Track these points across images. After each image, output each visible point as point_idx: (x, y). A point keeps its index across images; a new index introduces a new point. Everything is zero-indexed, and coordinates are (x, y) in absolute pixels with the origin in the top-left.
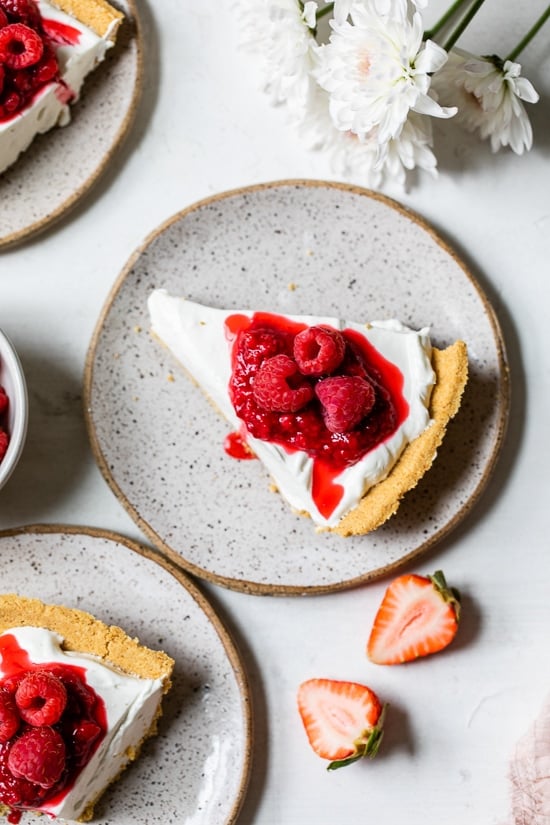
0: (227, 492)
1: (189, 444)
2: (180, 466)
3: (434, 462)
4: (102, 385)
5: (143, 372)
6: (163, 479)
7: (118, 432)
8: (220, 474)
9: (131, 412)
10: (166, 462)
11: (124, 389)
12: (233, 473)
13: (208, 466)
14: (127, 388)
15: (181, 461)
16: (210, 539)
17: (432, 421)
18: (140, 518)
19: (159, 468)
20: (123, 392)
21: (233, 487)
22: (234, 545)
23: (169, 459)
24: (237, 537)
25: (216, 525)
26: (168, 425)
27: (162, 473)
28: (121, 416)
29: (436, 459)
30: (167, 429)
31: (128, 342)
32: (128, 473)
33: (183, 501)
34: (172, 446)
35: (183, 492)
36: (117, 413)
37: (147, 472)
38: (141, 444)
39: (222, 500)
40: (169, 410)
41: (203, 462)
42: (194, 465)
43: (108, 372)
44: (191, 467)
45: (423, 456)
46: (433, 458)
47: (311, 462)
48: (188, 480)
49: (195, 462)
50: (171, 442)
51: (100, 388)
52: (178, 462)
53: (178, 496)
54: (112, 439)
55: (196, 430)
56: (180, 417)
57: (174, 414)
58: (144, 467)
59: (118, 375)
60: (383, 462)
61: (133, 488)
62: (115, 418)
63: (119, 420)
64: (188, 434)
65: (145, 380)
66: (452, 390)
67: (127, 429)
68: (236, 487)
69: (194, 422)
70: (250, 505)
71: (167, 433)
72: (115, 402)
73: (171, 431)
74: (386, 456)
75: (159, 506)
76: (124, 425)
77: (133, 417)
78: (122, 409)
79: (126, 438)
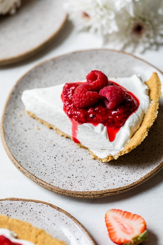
0: (73, 164)
1: (52, 150)
2: (50, 158)
3: (157, 115)
4: (9, 134)
5: (26, 129)
6: (43, 165)
7: (20, 151)
8: (68, 158)
9: (24, 143)
10: (44, 158)
11: (19, 136)
12: (74, 156)
13: (62, 156)
14: (20, 135)
15: (50, 157)
16: (70, 182)
17: (152, 102)
18: (37, 178)
19: (41, 161)
20: (19, 137)
21: (75, 161)
22: (81, 182)
23: (44, 157)
24: (82, 179)
25: (71, 177)
26: (41, 145)
27: (43, 163)
28: (19, 145)
29: (158, 113)
30: (41, 147)
31: (17, 119)
32: (28, 164)
33: (54, 171)
34: (45, 152)
35: (54, 168)
36: (18, 144)
37: (36, 163)
38: (31, 154)
39: (71, 167)
40: (40, 139)
41: (59, 155)
42: (56, 157)
43: (11, 130)
44: (55, 158)
45: (152, 113)
46: (157, 113)
47: (105, 128)
48: (55, 163)
49: (56, 156)
50: (44, 150)
51: (9, 136)
52: (49, 158)
53: (52, 169)
54: (18, 153)
55: (54, 144)
56: (46, 141)
57: (43, 141)
58: (34, 162)
59: (15, 131)
60: (136, 119)
61: (31, 169)
62: (17, 146)
63: (19, 146)
64: (51, 147)
65: (27, 132)
66: (156, 89)
67: (23, 149)
68: (76, 161)
69: (52, 142)
70: (84, 167)
71: (41, 148)
72: (16, 140)
73: (43, 147)
74: (136, 117)
75: (45, 174)
76: (22, 148)
77: (25, 145)
78: (20, 142)
79: (24, 152)
